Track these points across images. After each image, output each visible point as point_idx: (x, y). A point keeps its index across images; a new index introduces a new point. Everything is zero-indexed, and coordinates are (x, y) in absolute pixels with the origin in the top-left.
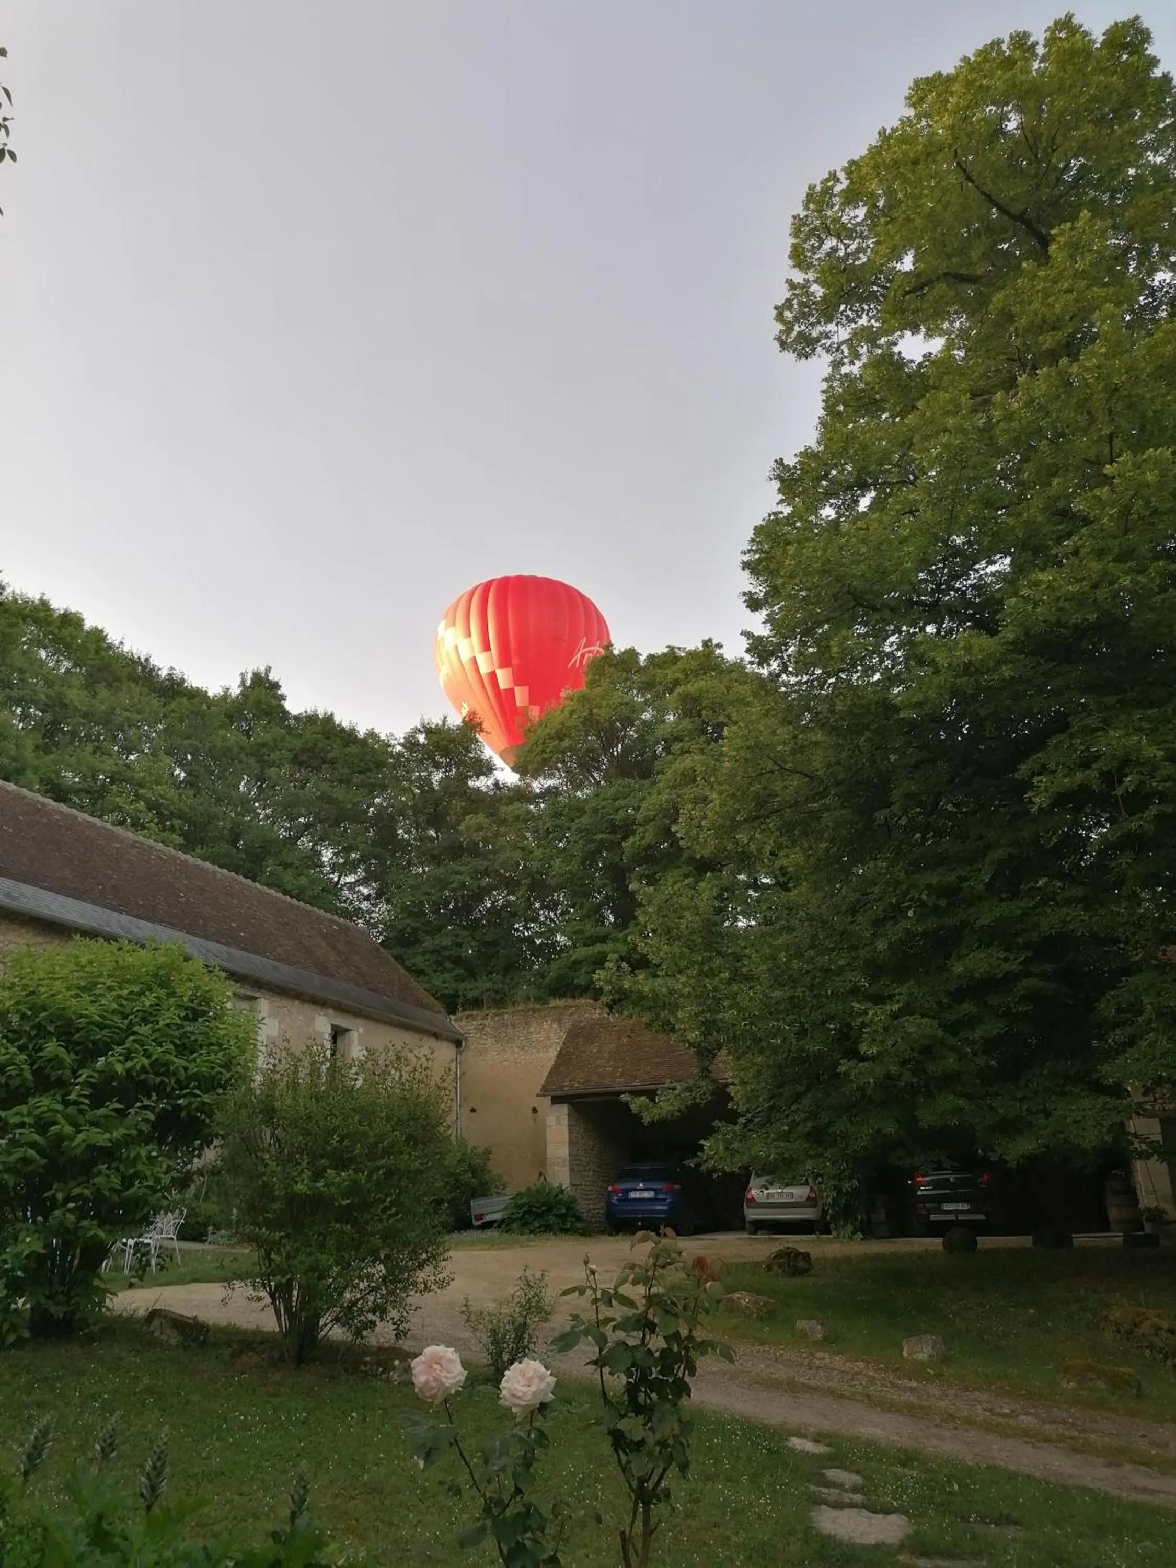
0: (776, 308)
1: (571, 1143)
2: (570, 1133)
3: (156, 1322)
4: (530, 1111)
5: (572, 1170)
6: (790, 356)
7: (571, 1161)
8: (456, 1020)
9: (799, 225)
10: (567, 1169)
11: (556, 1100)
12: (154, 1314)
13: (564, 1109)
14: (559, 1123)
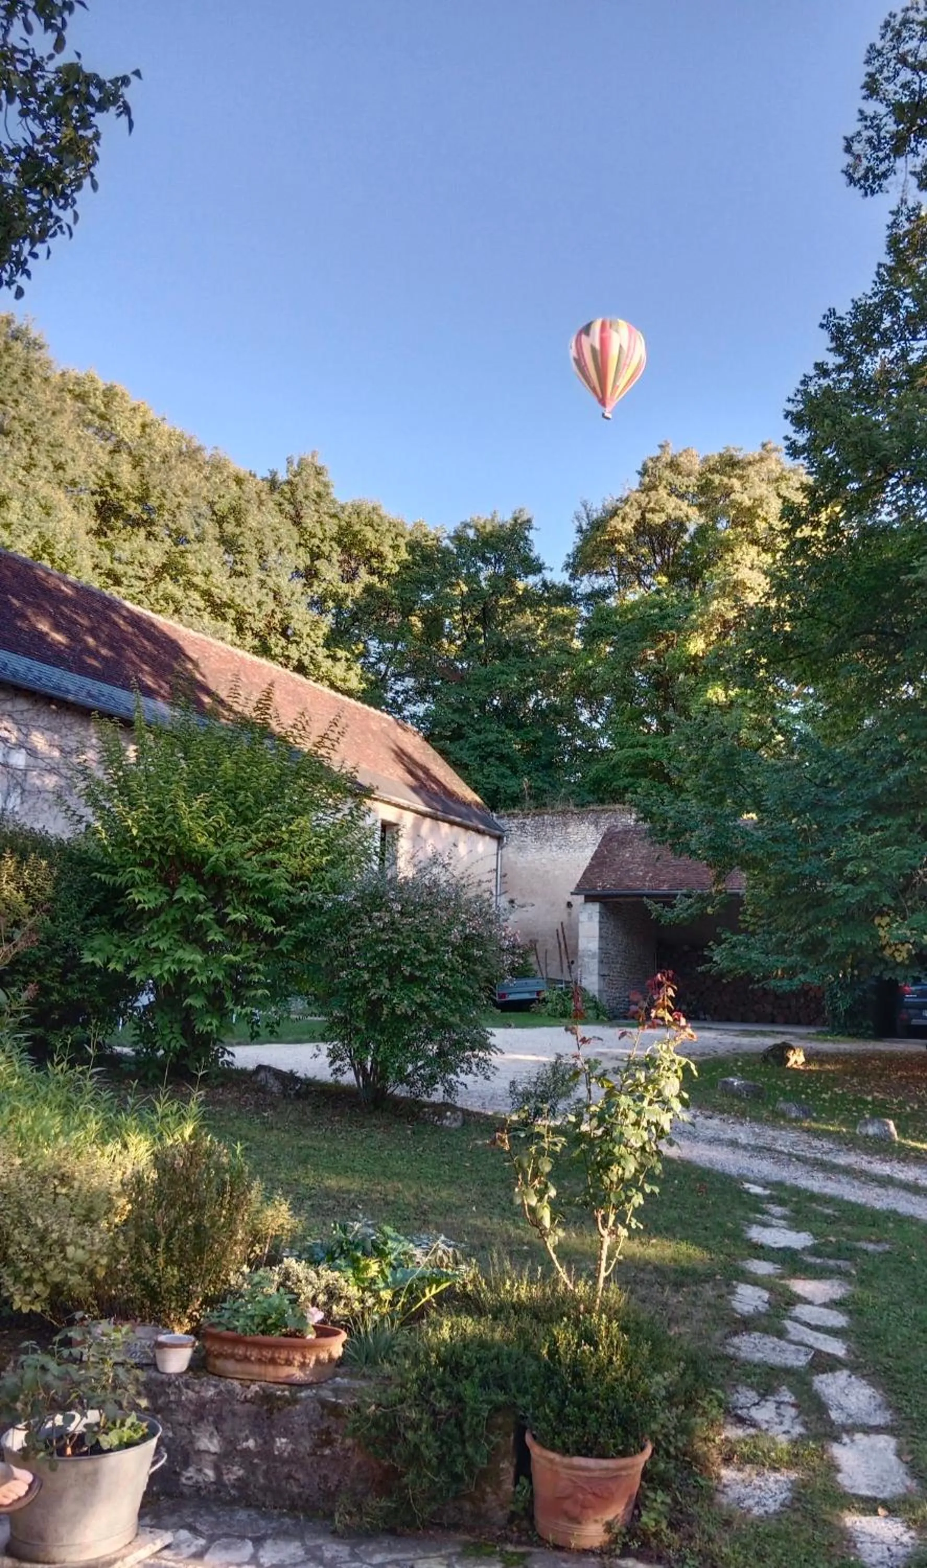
0: (845, 138)
1: (601, 937)
2: (600, 929)
3: (262, 1075)
4: (564, 906)
5: (601, 962)
6: (857, 192)
7: (600, 954)
8: (498, 818)
9: (874, 53)
10: (596, 960)
11: (589, 899)
12: (261, 1068)
13: (595, 908)
14: (590, 918)
